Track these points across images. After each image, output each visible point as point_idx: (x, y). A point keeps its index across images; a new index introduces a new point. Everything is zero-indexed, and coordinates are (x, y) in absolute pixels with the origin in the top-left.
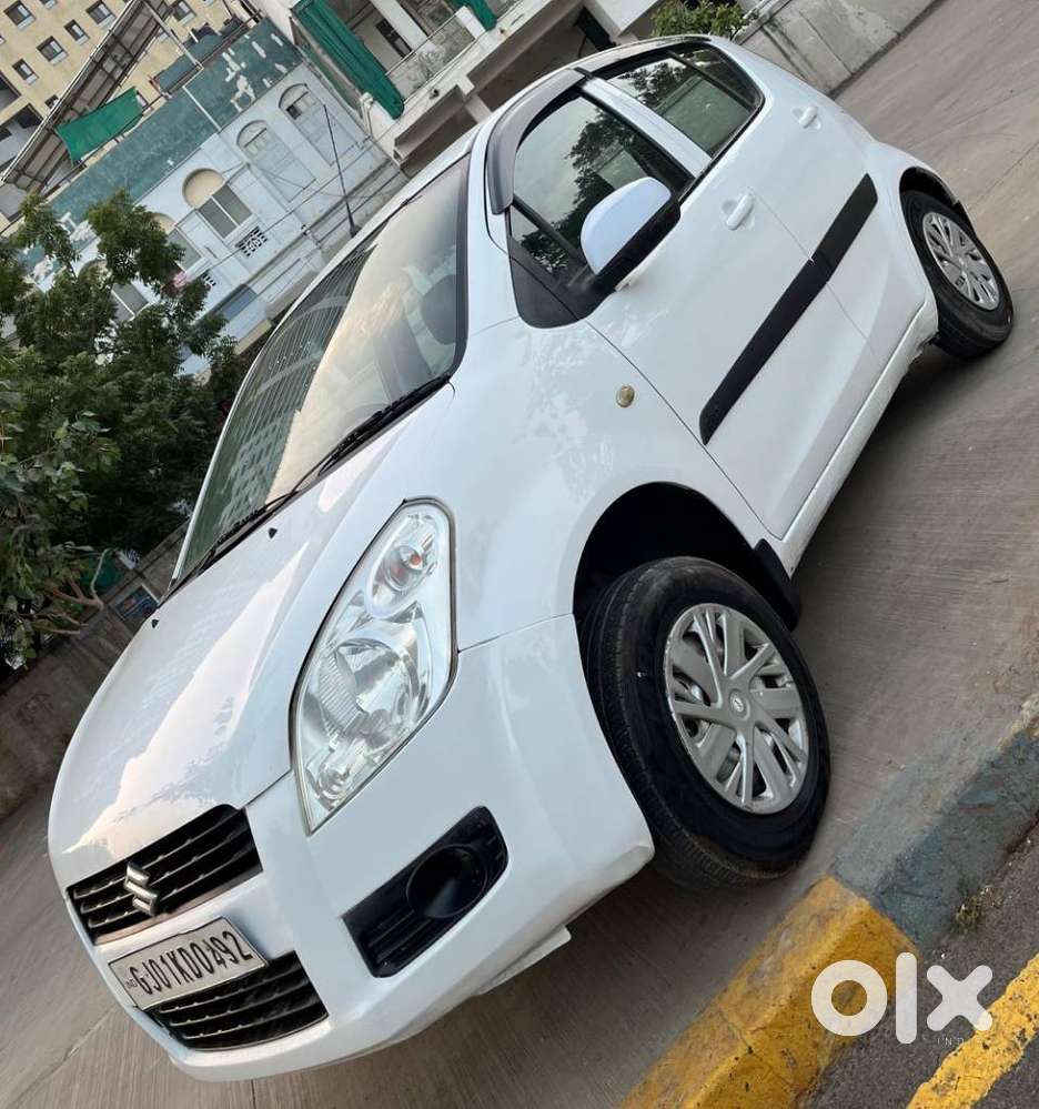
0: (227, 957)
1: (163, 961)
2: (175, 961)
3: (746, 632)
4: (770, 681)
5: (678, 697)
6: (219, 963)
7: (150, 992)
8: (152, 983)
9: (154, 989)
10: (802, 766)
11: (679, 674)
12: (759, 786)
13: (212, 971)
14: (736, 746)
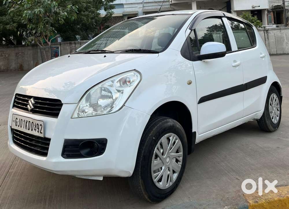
0: (37, 130)
1: (24, 121)
2: (26, 123)
3: (179, 147)
4: (177, 161)
5: (158, 149)
6: (35, 130)
7: (16, 125)
8: (18, 124)
9: (17, 125)
10: (171, 184)
11: (161, 144)
12: (160, 180)
13: (32, 130)
14: (161, 168)
